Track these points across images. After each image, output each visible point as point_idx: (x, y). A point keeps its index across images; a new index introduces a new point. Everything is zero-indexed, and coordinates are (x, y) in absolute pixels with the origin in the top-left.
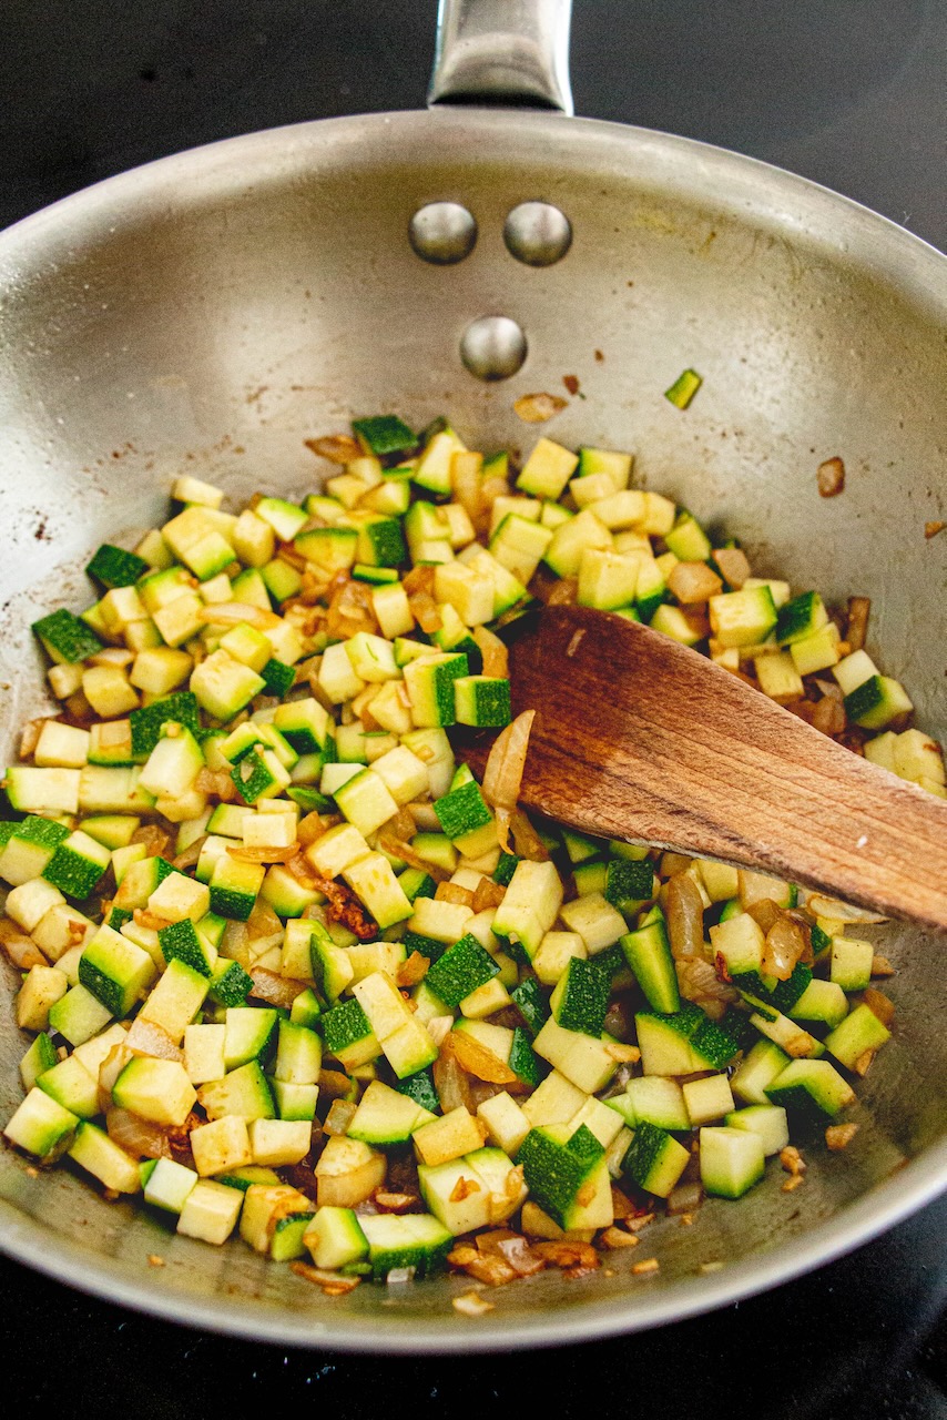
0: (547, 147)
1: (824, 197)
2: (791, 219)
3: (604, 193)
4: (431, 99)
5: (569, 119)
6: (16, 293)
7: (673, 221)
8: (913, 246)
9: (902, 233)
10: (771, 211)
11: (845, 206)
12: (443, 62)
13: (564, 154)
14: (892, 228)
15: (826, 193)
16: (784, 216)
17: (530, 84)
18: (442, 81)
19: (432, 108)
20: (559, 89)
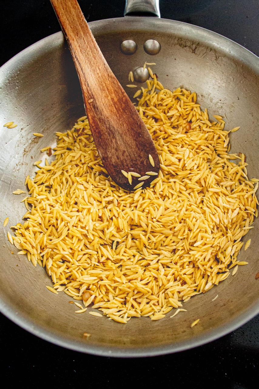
0: (154, 25)
1: (225, 39)
2: (216, 44)
3: (169, 37)
4: (125, 14)
5: (159, 19)
10: (211, 42)
11: (230, 42)
12: (128, 4)
13: (159, 27)
14: (242, 47)
16: (214, 44)
17: (150, 10)
18: (127, 10)
19: (125, 16)
20: (157, 11)
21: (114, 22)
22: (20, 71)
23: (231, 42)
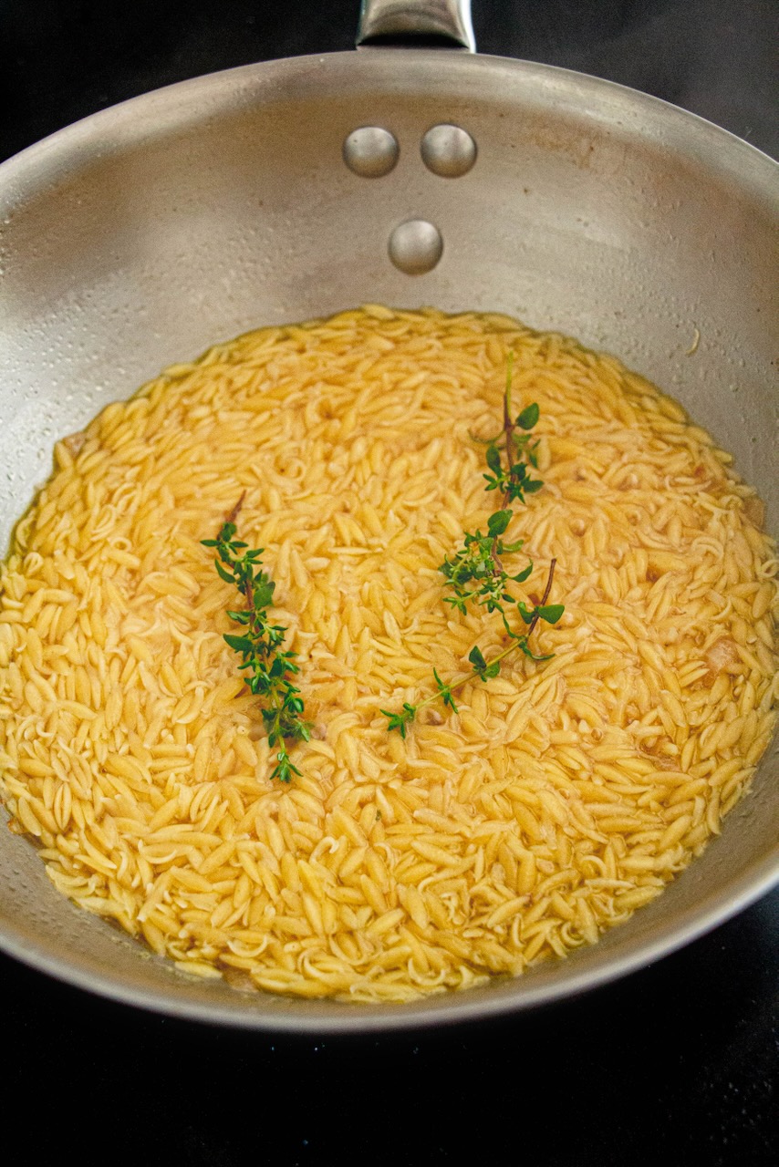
3: (502, 116)
4: (358, 40)
5: (472, 55)
6: (21, 210)
7: (558, 138)
8: (750, 154)
9: (742, 144)
10: (637, 127)
12: (367, 10)
13: (469, 82)
14: (735, 141)
15: (680, 112)
16: (648, 132)
17: (438, 26)
18: (367, 29)
19: (359, 48)
20: (464, 30)
21: (323, 66)
22: (11, 216)
23: (702, 122)
